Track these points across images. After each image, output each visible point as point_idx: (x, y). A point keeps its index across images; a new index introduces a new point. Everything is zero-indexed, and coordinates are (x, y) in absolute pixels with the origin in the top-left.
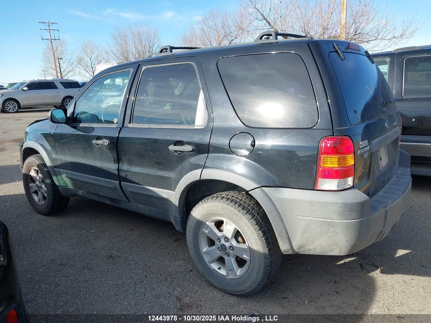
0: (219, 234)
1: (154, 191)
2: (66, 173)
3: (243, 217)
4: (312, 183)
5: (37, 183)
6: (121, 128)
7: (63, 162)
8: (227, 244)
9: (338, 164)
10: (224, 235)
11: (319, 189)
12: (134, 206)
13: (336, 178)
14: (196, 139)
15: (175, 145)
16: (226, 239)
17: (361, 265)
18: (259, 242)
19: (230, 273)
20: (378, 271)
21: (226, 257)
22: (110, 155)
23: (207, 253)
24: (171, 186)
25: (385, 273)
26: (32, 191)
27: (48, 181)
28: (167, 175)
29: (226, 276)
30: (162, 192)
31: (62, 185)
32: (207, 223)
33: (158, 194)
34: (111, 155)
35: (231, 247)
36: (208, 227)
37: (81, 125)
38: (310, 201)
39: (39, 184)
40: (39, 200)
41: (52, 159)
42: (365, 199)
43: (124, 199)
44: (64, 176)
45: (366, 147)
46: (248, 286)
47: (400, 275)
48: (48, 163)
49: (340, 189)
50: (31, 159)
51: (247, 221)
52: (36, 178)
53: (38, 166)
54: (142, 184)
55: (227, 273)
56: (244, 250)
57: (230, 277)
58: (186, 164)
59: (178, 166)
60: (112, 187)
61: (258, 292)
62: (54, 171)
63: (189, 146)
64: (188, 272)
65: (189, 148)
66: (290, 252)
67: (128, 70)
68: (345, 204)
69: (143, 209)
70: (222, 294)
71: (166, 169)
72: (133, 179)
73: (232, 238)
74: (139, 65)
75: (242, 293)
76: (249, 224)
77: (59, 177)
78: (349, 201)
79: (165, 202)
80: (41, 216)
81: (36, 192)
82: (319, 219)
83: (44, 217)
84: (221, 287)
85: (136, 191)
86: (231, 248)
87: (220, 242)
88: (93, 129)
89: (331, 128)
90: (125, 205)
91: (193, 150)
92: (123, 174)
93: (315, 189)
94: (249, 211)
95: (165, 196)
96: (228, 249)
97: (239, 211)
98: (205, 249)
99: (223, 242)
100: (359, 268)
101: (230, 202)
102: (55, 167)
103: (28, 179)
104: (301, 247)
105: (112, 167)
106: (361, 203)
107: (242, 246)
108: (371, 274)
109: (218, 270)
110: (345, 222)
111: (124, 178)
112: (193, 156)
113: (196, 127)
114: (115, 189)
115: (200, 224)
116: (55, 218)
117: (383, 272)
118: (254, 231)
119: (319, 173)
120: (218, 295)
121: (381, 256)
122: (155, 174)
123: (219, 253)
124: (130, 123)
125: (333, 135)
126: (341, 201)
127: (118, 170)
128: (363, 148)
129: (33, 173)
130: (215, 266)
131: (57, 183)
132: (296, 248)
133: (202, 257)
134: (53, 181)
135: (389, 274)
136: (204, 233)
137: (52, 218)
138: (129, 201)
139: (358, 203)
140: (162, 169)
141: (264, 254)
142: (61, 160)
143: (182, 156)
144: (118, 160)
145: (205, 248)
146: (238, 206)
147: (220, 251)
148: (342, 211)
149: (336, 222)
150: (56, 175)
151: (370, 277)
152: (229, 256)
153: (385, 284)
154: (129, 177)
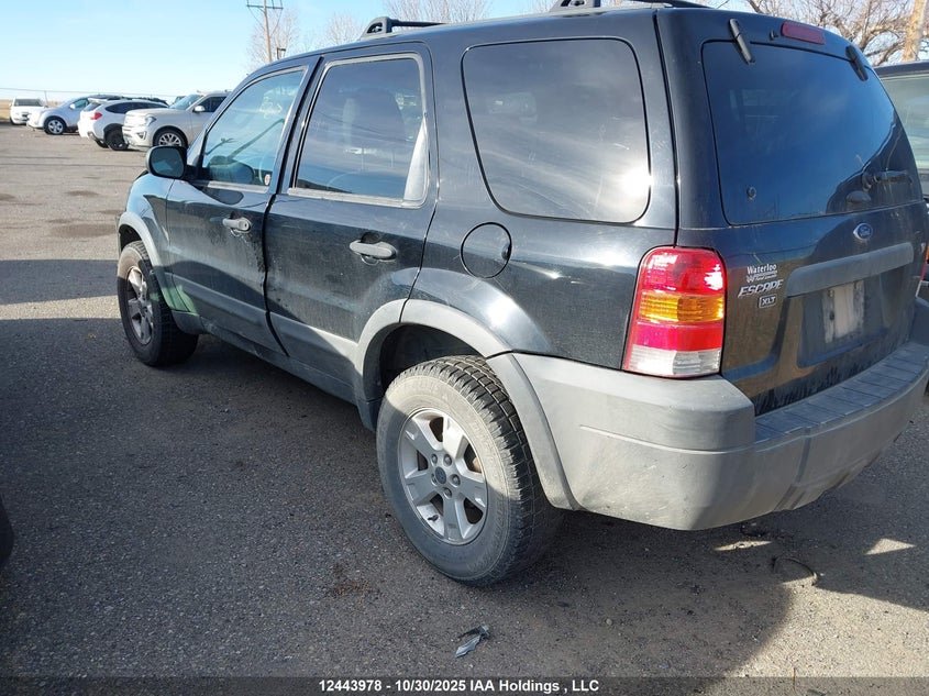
0: (436, 445)
1: (324, 337)
2: (184, 284)
3: (477, 415)
4: (619, 354)
5: (140, 299)
6: (273, 197)
7: (179, 260)
8: (448, 470)
9: (679, 315)
10: (443, 450)
11: (632, 370)
12: (295, 366)
13: (670, 349)
14: (403, 229)
15: (363, 241)
16: (447, 459)
17: (774, 560)
18: (503, 474)
19: (450, 531)
20: (809, 581)
21: (445, 497)
22: (252, 253)
23: (411, 482)
24: (353, 332)
25: (823, 588)
26: (132, 315)
27: (155, 297)
28: (346, 307)
29: (442, 537)
30: (338, 341)
31: (178, 308)
32: (414, 418)
33: (331, 346)
34: (254, 253)
35: (455, 476)
36: (415, 429)
37: (212, 185)
38: (609, 396)
39: (142, 301)
40: (142, 334)
41: (162, 254)
42: (739, 405)
43: (279, 349)
44: (180, 288)
45: (770, 280)
46: (479, 565)
47: (860, 597)
48: (155, 261)
49: (678, 375)
50: (131, 249)
51: (482, 425)
52: (138, 288)
53: (140, 264)
54: (302, 320)
55: (446, 531)
56: (476, 486)
57: (449, 540)
58: (381, 284)
59: (367, 287)
60: (254, 320)
61: (498, 583)
62: (164, 277)
63: (388, 245)
64: (380, 516)
65: (385, 250)
66: (567, 506)
67: (299, 69)
68: (685, 413)
69: (310, 373)
70: (432, 573)
71: (346, 294)
72: (290, 309)
73: (458, 457)
74: (321, 59)
75: (469, 578)
76: (487, 432)
77: (173, 291)
78: (692, 406)
79: (343, 362)
80: (144, 366)
81: (138, 317)
82: (627, 439)
83: (146, 369)
84: (431, 559)
85: (295, 334)
86: (456, 479)
87: (436, 462)
88: (240, 196)
89: (674, 227)
90: (281, 363)
91: (393, 256)
92: (272, 296)
93: (624, 367)
94: (492, 403)
95: (343, 352)
96: (449, 481)
97: (470, 400)
98: (410, 474)
99: (441, 463)
100: (765, 567)
101: (456, 379)
102: (166, 269)
103: (126, 290)
104: (589, 497)
105: (253, 277)
106: (726, 413)
107: (474, 476)
108: (789, 584)
109: (430, 523)
110: (682, 454)
111: (274, 303)
112: (394, 270)
113: (405, 205)
114: (259, 325)
115: (401, 420)
116: (166, 374)
117: (819, 584)
118: (495, 448)
119: (634, 333)
120: (424, 575)
121: (833, 547)
122: (328, 302)
123: (434, 486)
124: (291, 186)
125: (674, 245)
126: (675, 403)
127: (265, 285)
128: (756, 283)
129: (134, 279)
130: (425, 512)
131: (169, 304)
132: (578, 498)
133: (402, 489)
134: (162, 298)
135: (832, 590)
136: (408, 439)
137: (161, 372)
138: (287, 355)
139: (719, 413)
140: (339, 292)
141: (512, 502)
142: (175, 255)
143: (373, 268)
144: (266, 265)
145: (409, 472)
146: (470, 389)
147: (435, 481)
148: (678, 427)
149: (661, 450)
150: (167, 286)
151: (783, 590)
152: (450, 494)
153: (814, 610)
154: (282, 304)
